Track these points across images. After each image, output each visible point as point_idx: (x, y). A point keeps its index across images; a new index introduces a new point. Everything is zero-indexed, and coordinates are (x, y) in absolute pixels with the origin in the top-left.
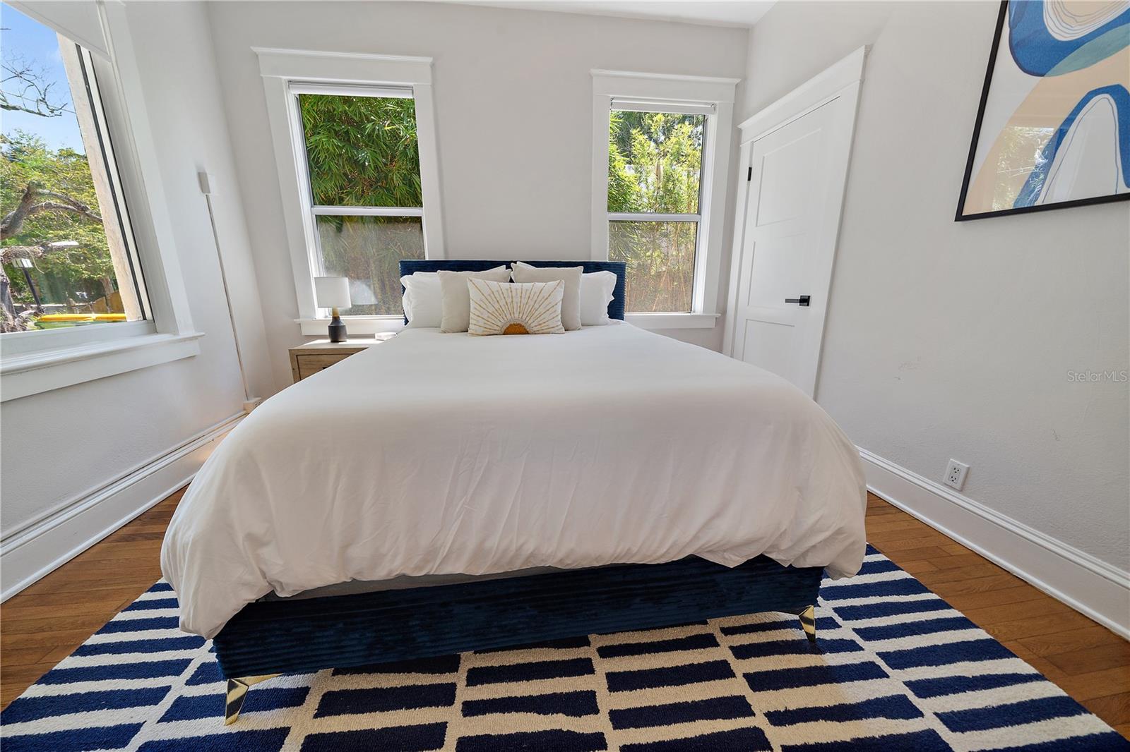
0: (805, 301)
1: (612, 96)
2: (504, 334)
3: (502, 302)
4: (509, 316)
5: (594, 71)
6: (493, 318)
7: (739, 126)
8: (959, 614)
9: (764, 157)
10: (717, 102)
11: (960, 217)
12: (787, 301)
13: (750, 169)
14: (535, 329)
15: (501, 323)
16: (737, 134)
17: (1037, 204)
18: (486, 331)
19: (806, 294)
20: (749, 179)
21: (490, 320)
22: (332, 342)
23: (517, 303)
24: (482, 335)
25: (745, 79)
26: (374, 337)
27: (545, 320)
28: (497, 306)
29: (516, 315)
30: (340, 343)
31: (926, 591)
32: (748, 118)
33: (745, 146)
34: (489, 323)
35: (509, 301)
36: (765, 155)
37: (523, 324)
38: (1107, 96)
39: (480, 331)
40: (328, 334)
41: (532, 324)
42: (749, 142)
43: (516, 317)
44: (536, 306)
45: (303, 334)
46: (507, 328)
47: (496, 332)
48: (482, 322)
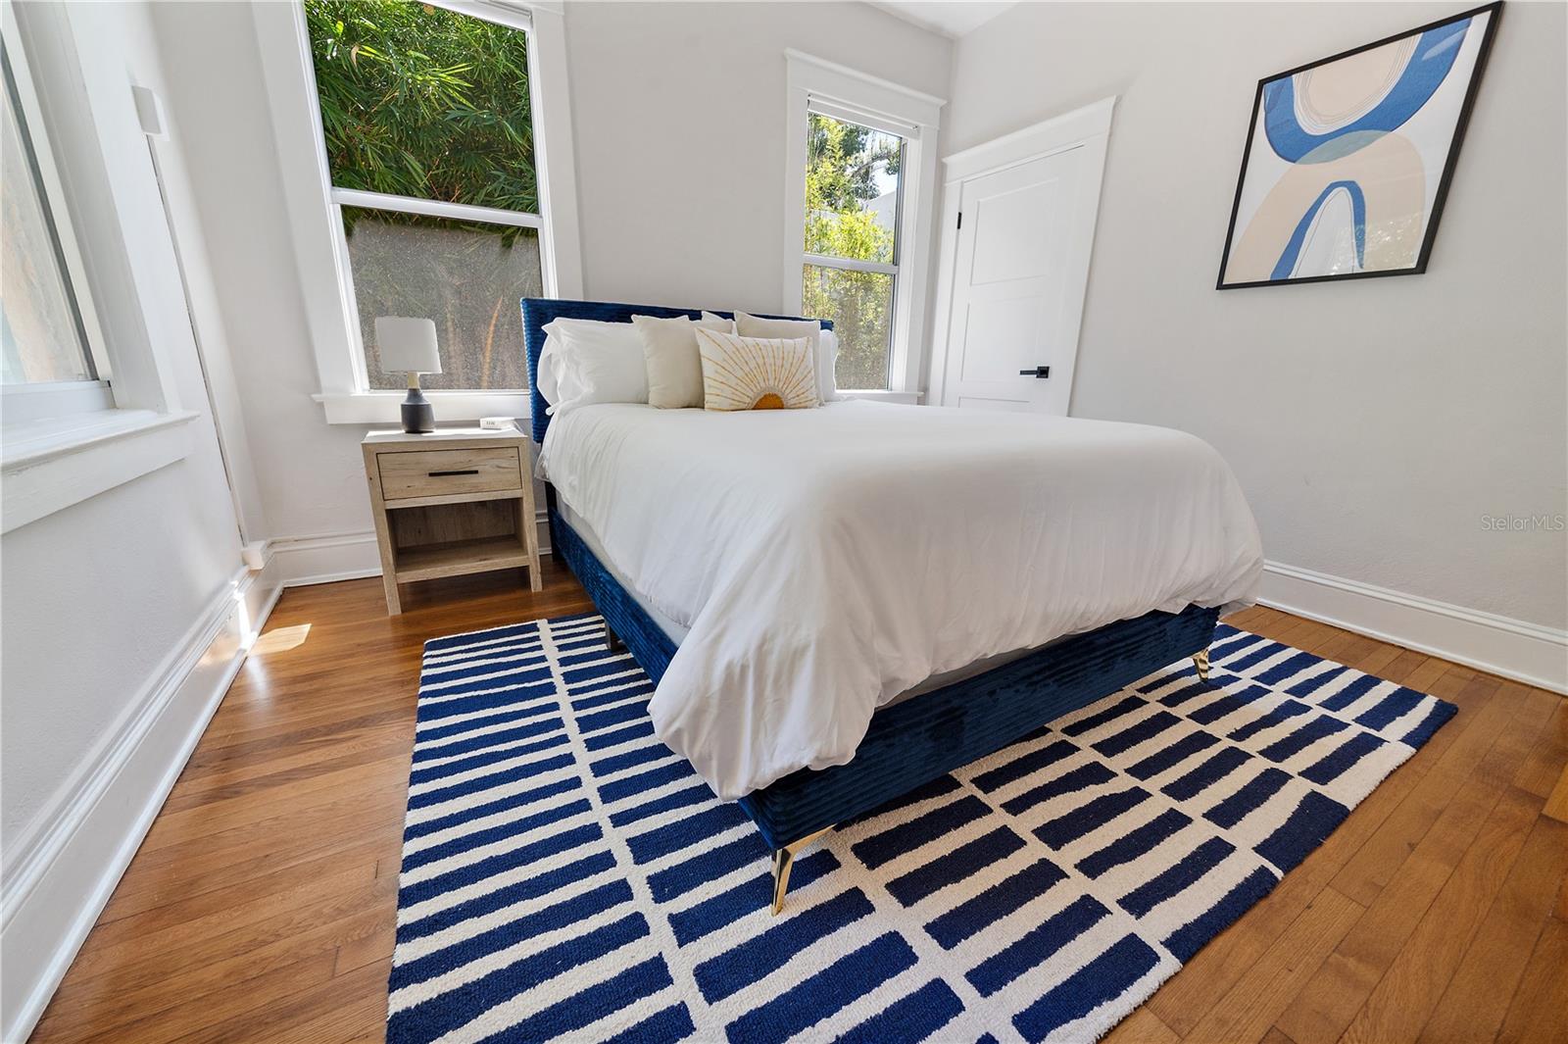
0: (1043, 372)
1: (810, 91)
2: (754, 409)
3: (752, 364)
4: (762, 384)
5: (790, 52)
6: (743, 385)
7: (944, 160)
8: (1272, 642)
9: (979, 203)
10: (922, 125)
11: (1221, 286)
12: (1022, 373)
13: (960, 214)
14: (793, 402)
15: (752, 394)
16: (941, 170)
17: (1290, 277)
18: (732, 405)
19: (1044, 365)
20: (959, 227)
21: (739, 388)
22: (407, 432)
23: (771, 365)
24: (728, 411)
25: (949, 103)
26: (479, 426)
27: (802, 391)
28: (747, 369)
29: (772, 382)
30: (424, 435)
31: (1238, 631)
32: (953, 153)
33: (952, 187)
34: (737, 392)
35: (761, 361)
36: (981, 200)
37: (780, 395)
38: (1345, 189)
39: (727, 403)
40: (400, 420)
41: (789, 396)
42: (959, 181)
43: (772, 385)
44: (794, 370)
45: (329, 423)
46: (761, 400)
47: (744, 406)
48: (728, 392)
